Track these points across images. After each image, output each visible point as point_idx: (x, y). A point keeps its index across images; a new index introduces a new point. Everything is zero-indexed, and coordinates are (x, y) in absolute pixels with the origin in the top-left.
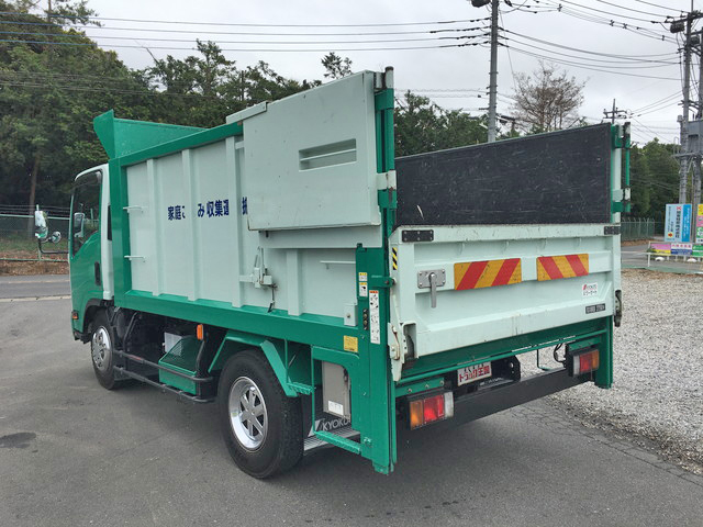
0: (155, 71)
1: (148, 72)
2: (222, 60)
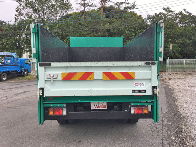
0: (148, 19)
1: (145, 19)
2: (171, 11)
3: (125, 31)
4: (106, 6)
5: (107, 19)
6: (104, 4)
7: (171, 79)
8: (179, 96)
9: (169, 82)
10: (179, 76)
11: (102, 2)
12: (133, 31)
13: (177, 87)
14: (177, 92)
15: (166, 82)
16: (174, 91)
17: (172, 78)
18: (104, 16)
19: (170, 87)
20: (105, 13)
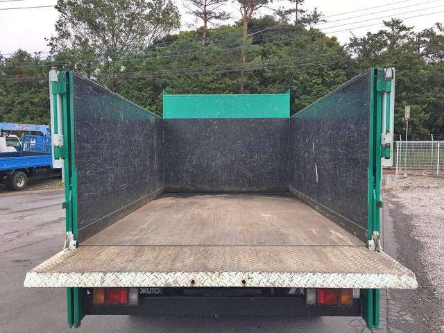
0: (351, 45)
1: (346, 47)
2: (404, 28)
3: (298, 74)
4: (254, 16)
5: (258, 48)
6: (251, 14)
7: (406, 188)
8: (428, 236)
9: (401, 195)
10: (426, 182)
11: (245, 8)
12: (316, 75)
13: (421, 212)
14: (421, 225)
15: (394, 197)
16: (415, 222)
17: (409, 187)
18: (251, 40)
19: (405, 212)
20: (253, 32)
